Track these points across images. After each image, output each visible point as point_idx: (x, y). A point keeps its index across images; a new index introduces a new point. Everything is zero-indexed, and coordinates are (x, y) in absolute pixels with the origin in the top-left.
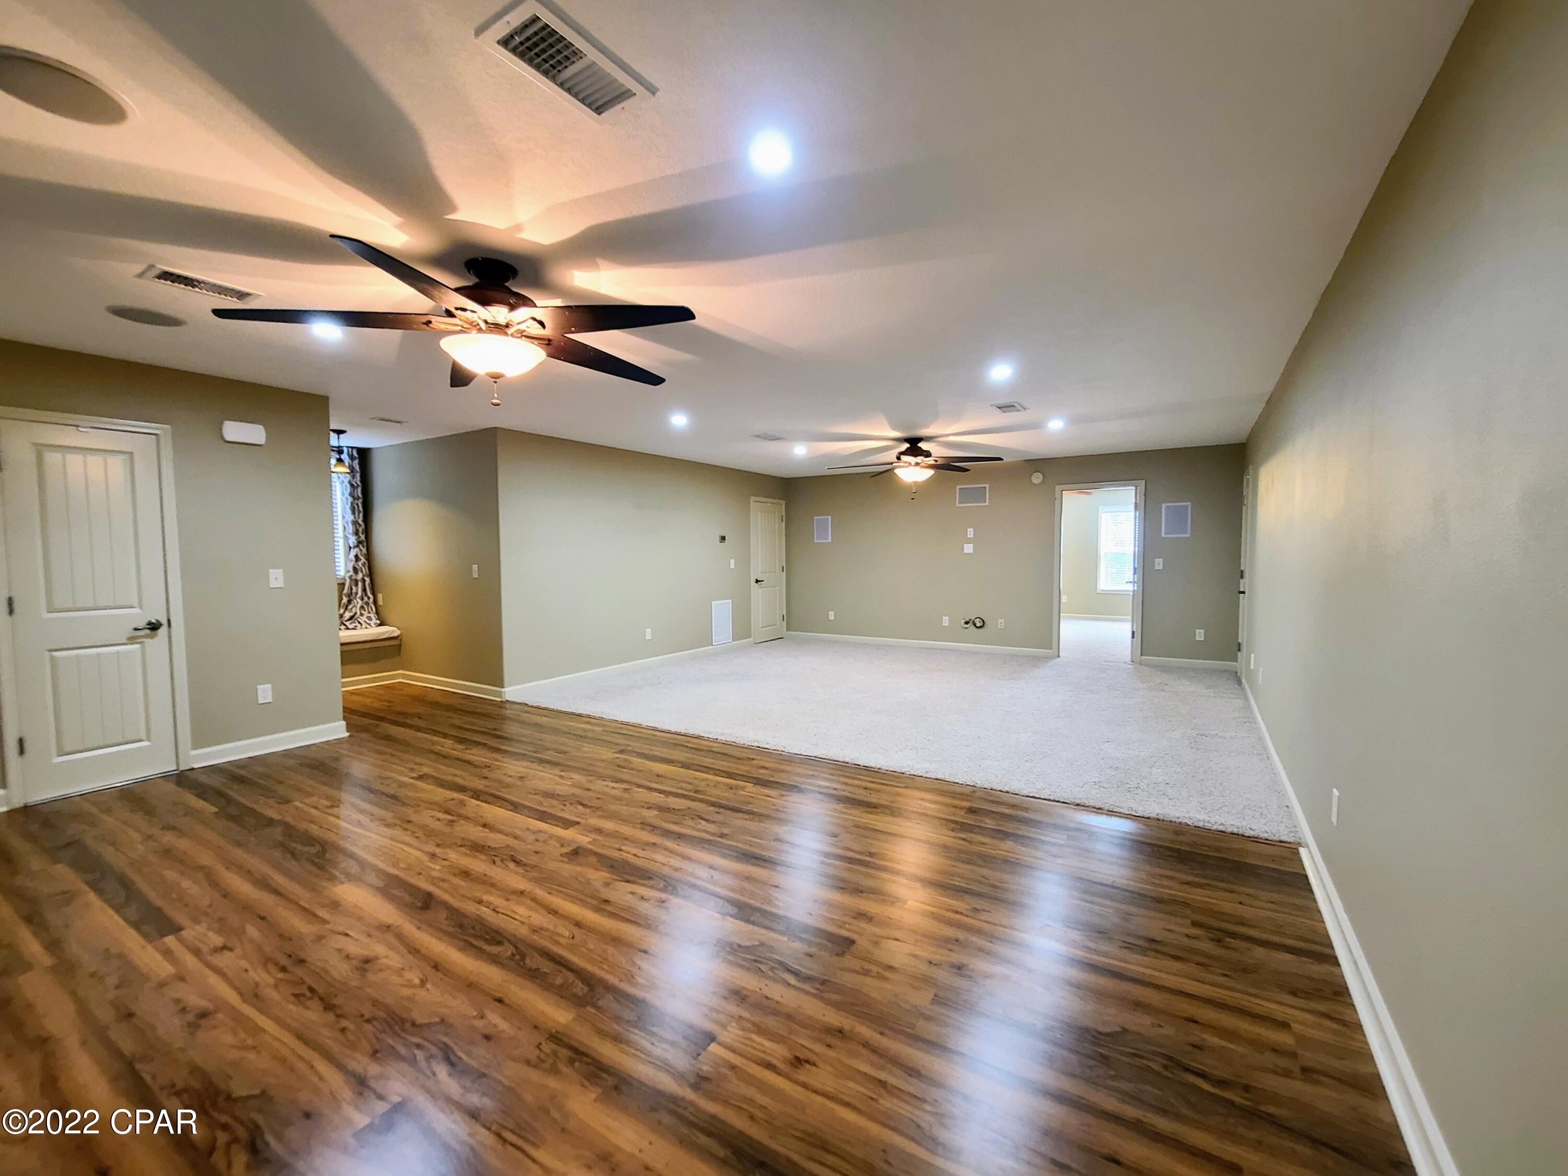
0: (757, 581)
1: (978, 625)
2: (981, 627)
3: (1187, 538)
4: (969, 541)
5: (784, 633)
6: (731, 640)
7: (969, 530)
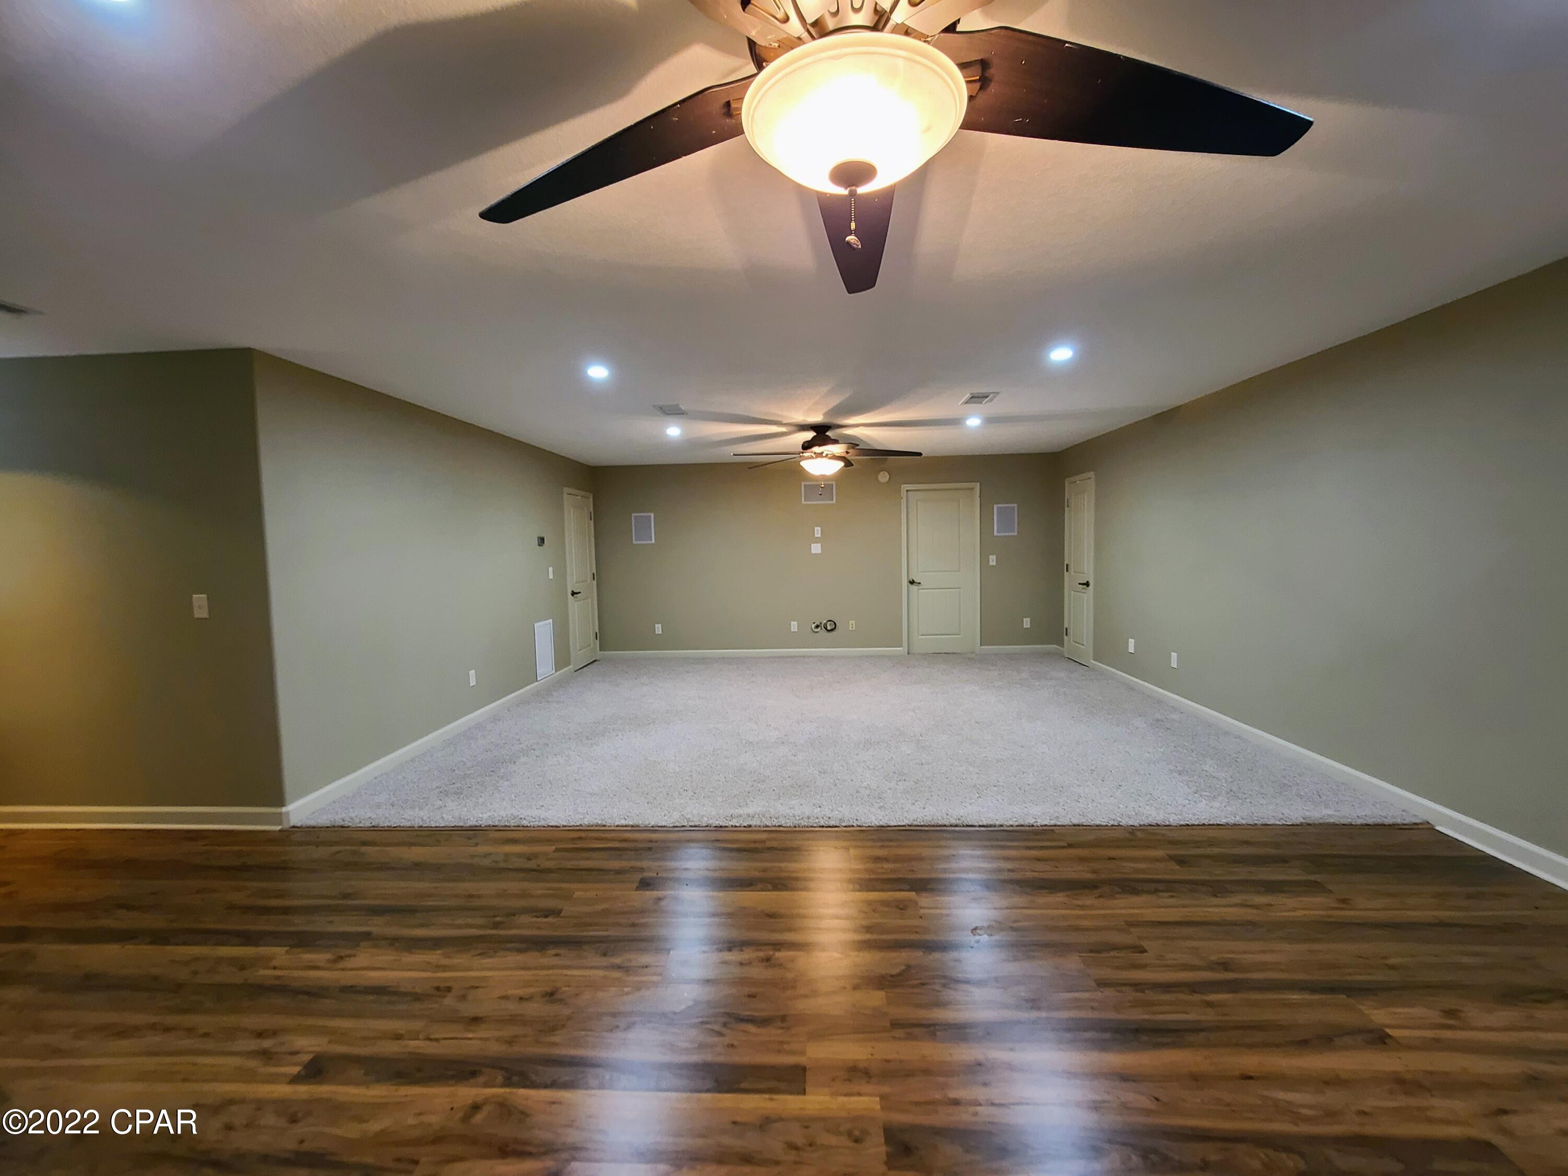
0: (573, 594)
1: (829, 628)
2: (832, 630)
3: (1013, 536)
4: (817, 541)
5: (599, 654)
6: (554, 671)
7: (816, 528)
